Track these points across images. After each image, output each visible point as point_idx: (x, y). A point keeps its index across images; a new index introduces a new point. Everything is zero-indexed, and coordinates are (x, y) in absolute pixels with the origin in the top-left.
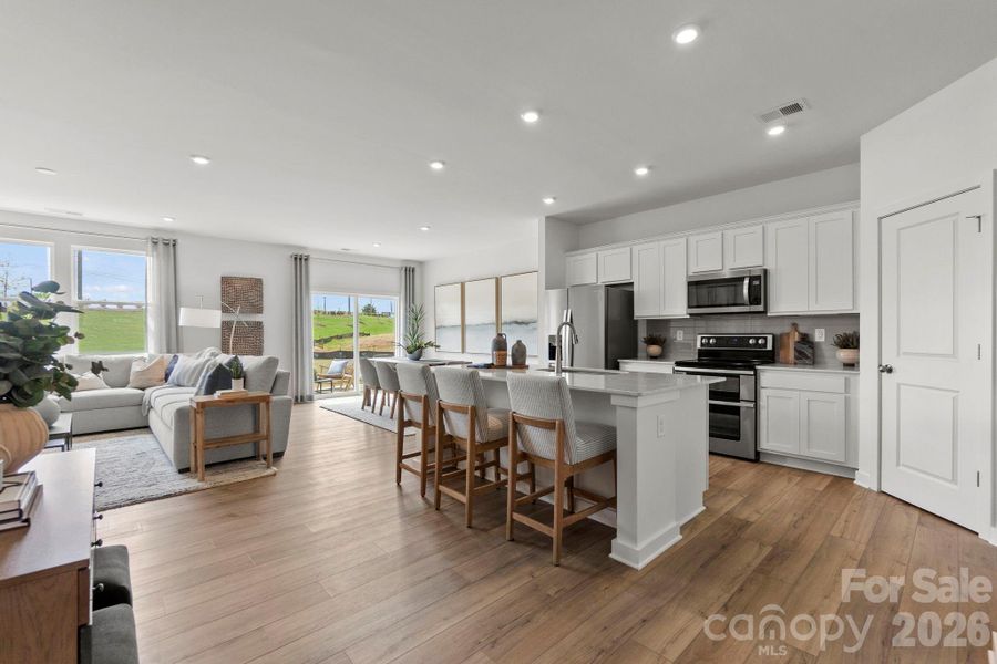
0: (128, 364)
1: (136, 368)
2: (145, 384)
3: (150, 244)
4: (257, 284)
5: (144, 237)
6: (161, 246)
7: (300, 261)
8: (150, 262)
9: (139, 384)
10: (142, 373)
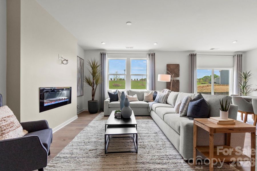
0: (143, 94)
1: (145, 95)
2: (148, 101)
3: (148, 55)
4: (178, 66)
5: (146, 53)
6: (151, 55)
7: (193, 56)
8: (148, 61)
9: (147, 100)
10: (147, 97)
